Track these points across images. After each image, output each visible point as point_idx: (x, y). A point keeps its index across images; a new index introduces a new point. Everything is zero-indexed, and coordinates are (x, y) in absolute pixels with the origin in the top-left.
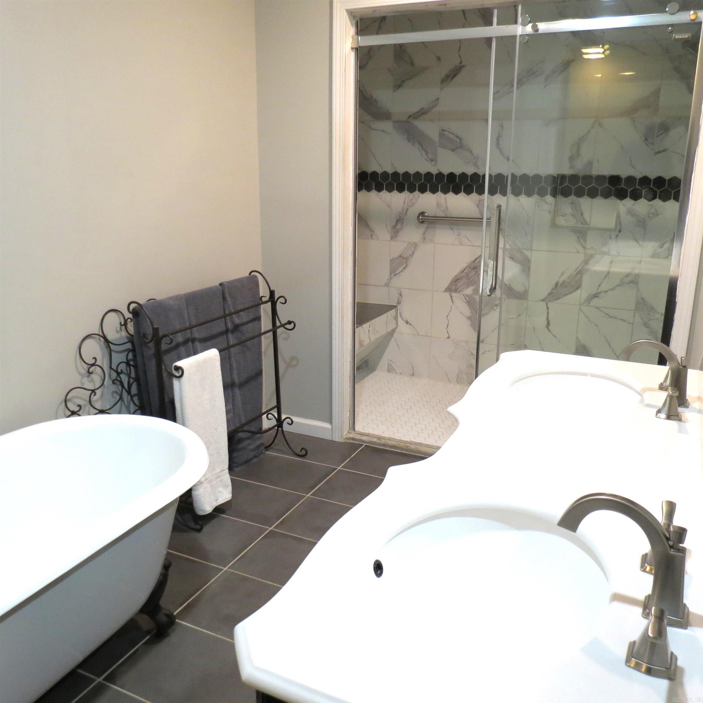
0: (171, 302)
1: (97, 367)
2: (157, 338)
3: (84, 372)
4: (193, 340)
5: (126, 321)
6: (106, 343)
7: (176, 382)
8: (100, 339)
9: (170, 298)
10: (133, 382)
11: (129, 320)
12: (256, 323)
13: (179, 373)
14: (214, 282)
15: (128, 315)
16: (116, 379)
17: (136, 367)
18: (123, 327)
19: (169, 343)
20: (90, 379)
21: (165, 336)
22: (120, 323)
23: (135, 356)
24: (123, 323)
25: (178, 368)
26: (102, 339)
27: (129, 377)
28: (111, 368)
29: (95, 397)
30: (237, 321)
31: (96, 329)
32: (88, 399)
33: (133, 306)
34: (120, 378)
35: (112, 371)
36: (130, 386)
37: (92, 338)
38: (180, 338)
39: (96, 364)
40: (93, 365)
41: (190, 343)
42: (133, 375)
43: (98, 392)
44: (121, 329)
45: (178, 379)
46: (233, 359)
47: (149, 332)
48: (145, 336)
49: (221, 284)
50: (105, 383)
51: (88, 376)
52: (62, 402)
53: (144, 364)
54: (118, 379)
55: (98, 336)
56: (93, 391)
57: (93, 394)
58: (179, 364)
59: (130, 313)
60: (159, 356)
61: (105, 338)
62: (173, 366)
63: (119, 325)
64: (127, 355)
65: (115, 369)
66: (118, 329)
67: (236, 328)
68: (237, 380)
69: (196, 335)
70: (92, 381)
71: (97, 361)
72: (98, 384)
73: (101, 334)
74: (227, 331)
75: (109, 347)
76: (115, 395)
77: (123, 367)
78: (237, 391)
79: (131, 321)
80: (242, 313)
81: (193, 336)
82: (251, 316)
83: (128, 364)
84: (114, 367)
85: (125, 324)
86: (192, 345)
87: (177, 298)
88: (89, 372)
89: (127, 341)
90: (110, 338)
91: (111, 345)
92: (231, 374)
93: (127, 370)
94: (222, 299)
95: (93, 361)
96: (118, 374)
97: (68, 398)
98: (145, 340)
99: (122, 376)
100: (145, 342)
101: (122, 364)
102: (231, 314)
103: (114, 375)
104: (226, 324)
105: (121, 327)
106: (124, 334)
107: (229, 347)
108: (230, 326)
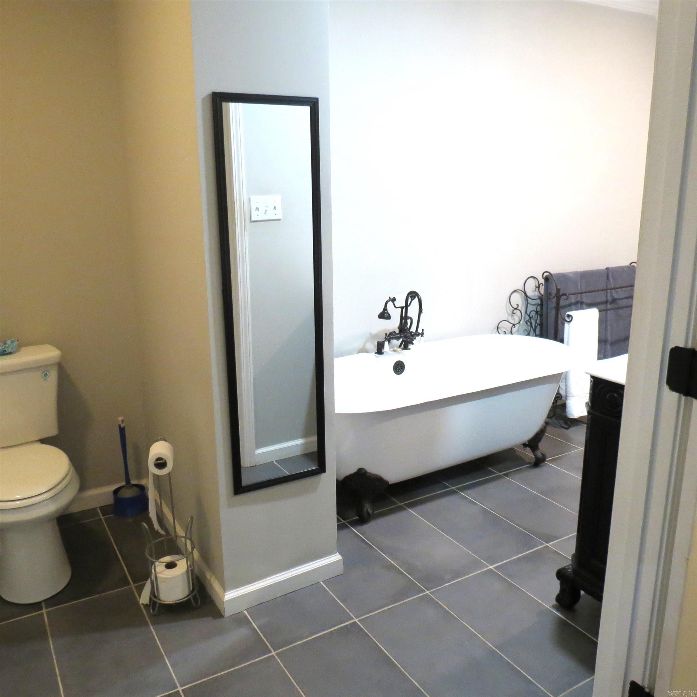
0: (570, 275)
1: (518, 310)
2: (558, 296)
3: (510, 312)
4: (582, 303)
5: (539, 285)
6: (525, 297)
7: (566, 325)
8: (522, 294)
9: (570, 273)
10: (537, 326)
11: (541, 285)
12: (630, 300)
13: (569, 319)
14: (602, 266)
15: (542, 281)
16: (528, 321)
17: (541, 315)
18: (537, 289)
19: (566, 299)
20: (512, 318)
21: (563, 295)
22: (536, 286)
23: (542, 308)
24: (537, 286)
25: (569, 316)
26: (523, 294)
27: (536, 322)
28: (526, 313)
29: (514, 329)
30: (616, 296)
31: (521, 287)
32: (510, 330)
33: (546, 274)
34: (531, 321)
35: (526, 315)
36: (536, 327)
37: (517, 292)
38: (573, 299)
39: (518, 308)
40: (516, 309)
41: (579, 305)
42: (538, 322)
43: (517, 326)
44: (535, 290)
45: (569, 323)
46: (609, 323)
47: (554, 292)
48: (550, 294)
49: (607, 268)
50: (521, 322)
51: (512, 316)
52: (495, 328)
53: (547, 314)
54: (530, 321)
55: (521, 292)
56: (514, 325)
57: (514, 326)
58: (570, 313)
59: (543, 278)
60: (558, 308)
61: (525, 293)
62: (566, 314)
63: (535, 287)
64: (537, 308)
65: (528, 314)
66: (534, 290)
67: (614, 301)
68: (609, 339)
69: (585, 300)
70: (514, 319)
71: (519, 307)
72: (517, 322)
73: (523, 290)
74: (606, 302)
75: (527, 300)
76: (525, 332)
77: (533, 314)
78: (608, 346)
79: (543, 286)
80: (619, 290)
81: (582, 301)
82: (627, 295)
83: (537, 312)
84: (528, 313)
85: (539, 287)
86: (581, 306)
87: (576, 273)
88: (513, 313)
89: (538, 298)
90: (528, 294)
91: (528, 299)
92: (606, 334)
93: (535, 317)
94: (606, 278)
95: (516, 307)
96: (530, 318)
97: (499, 326)
98: (550, 296)
99: (532, 320)
100: (550, 298)
101: (533, 312)
102: (611, 289)
103: (528, 318)
104: (607, 297)
105: (535, 289)
106: (537, 293)
107: (606, 310)
108: (609, 298)
